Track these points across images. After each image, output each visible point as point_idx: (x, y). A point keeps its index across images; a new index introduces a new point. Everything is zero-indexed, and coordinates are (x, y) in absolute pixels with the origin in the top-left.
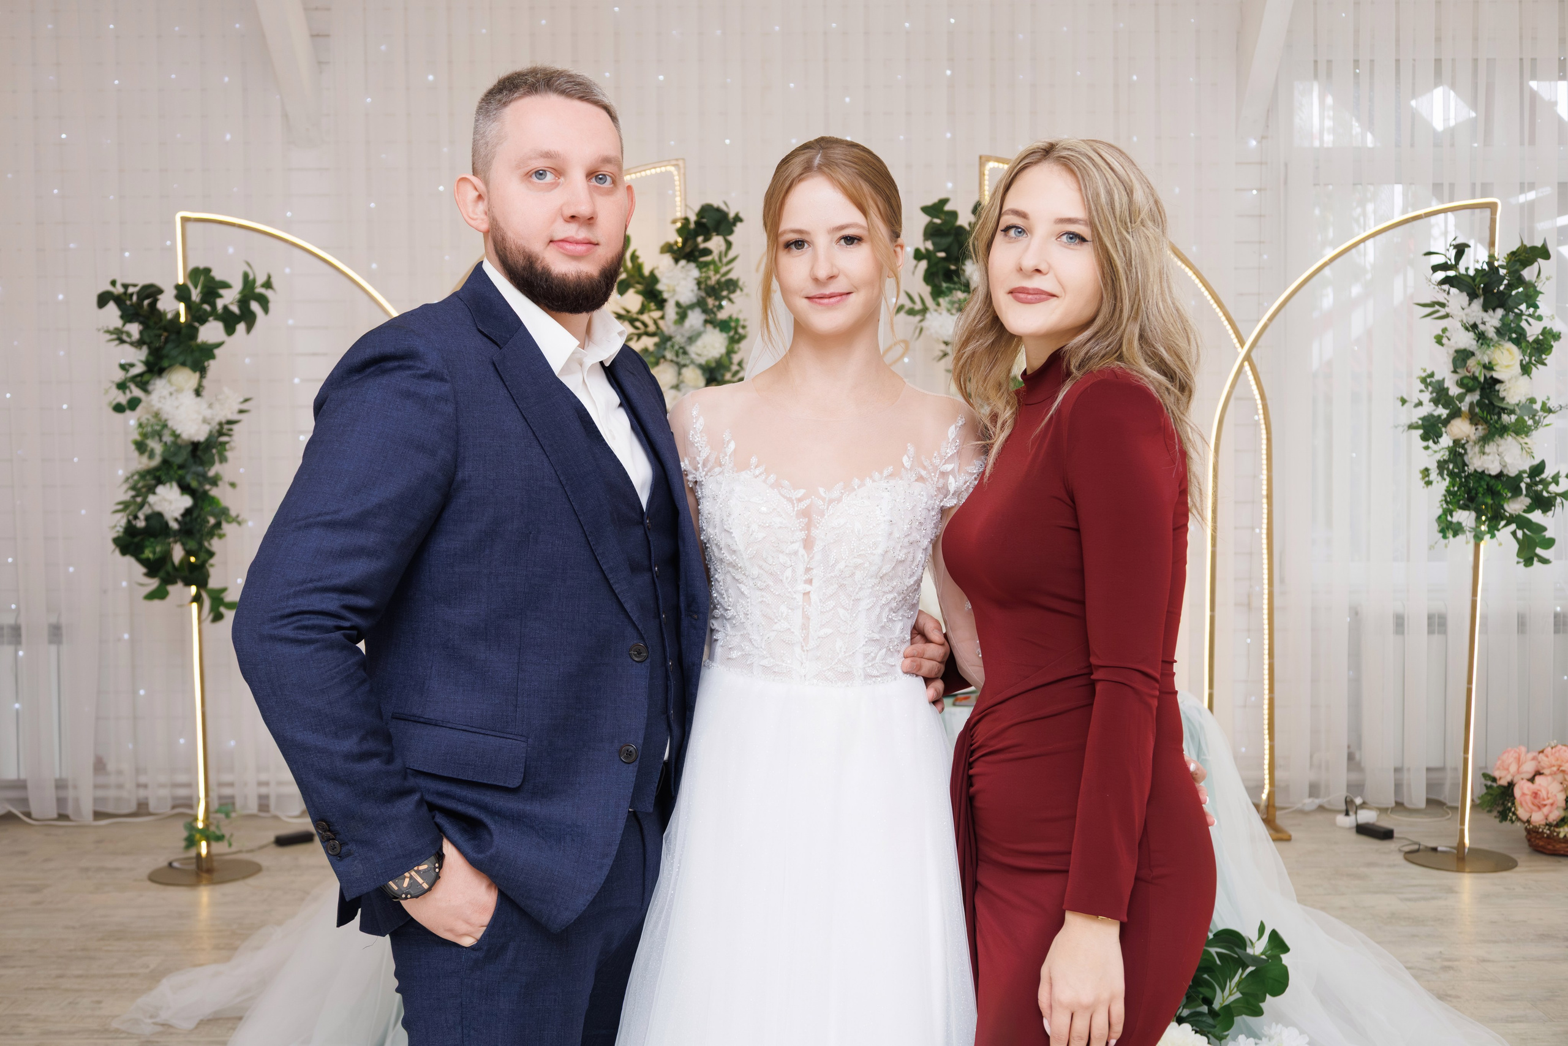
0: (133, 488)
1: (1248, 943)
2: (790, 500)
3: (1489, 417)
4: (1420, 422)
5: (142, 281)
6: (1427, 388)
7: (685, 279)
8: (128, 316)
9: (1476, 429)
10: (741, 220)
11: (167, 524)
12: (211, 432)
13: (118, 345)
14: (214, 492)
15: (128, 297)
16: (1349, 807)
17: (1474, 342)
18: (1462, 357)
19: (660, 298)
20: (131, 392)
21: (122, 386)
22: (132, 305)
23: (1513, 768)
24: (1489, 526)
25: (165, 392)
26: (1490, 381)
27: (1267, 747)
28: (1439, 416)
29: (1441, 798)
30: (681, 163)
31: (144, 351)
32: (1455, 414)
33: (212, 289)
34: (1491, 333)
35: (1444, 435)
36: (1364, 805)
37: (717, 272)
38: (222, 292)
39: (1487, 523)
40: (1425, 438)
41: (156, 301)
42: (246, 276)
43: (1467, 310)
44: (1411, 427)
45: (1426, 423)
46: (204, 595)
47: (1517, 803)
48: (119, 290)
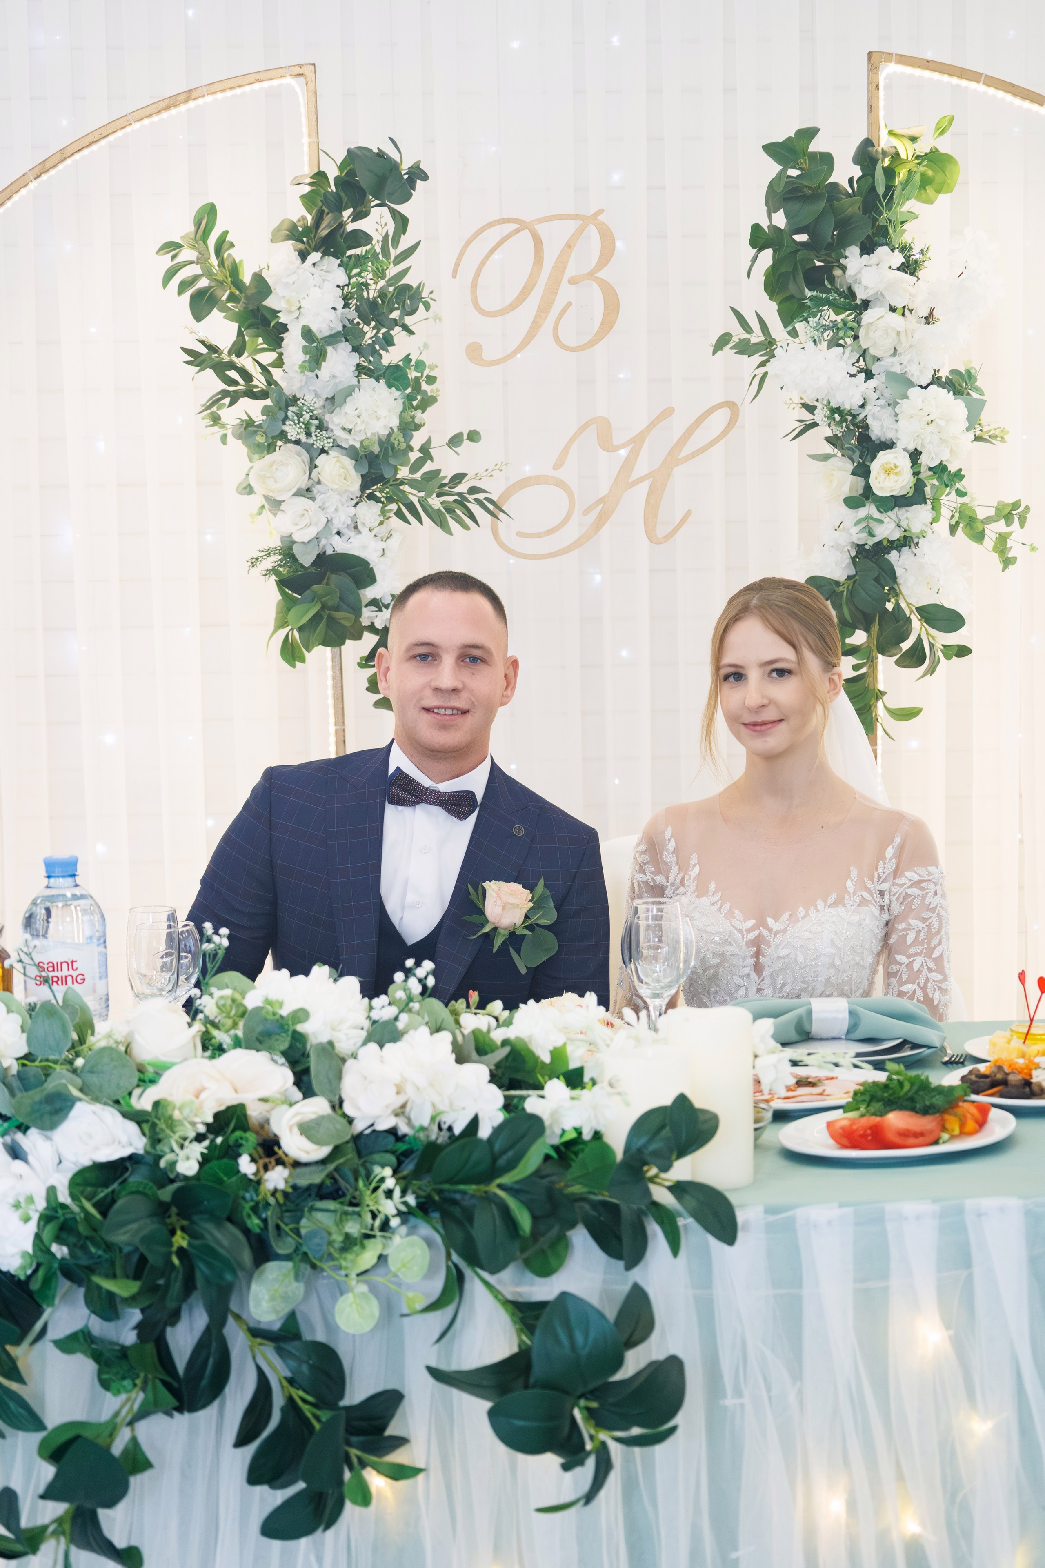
7: (318, 287)
10: (425, 177)
19: (272, 323)
30: (308, 70)
37: (379, 274)
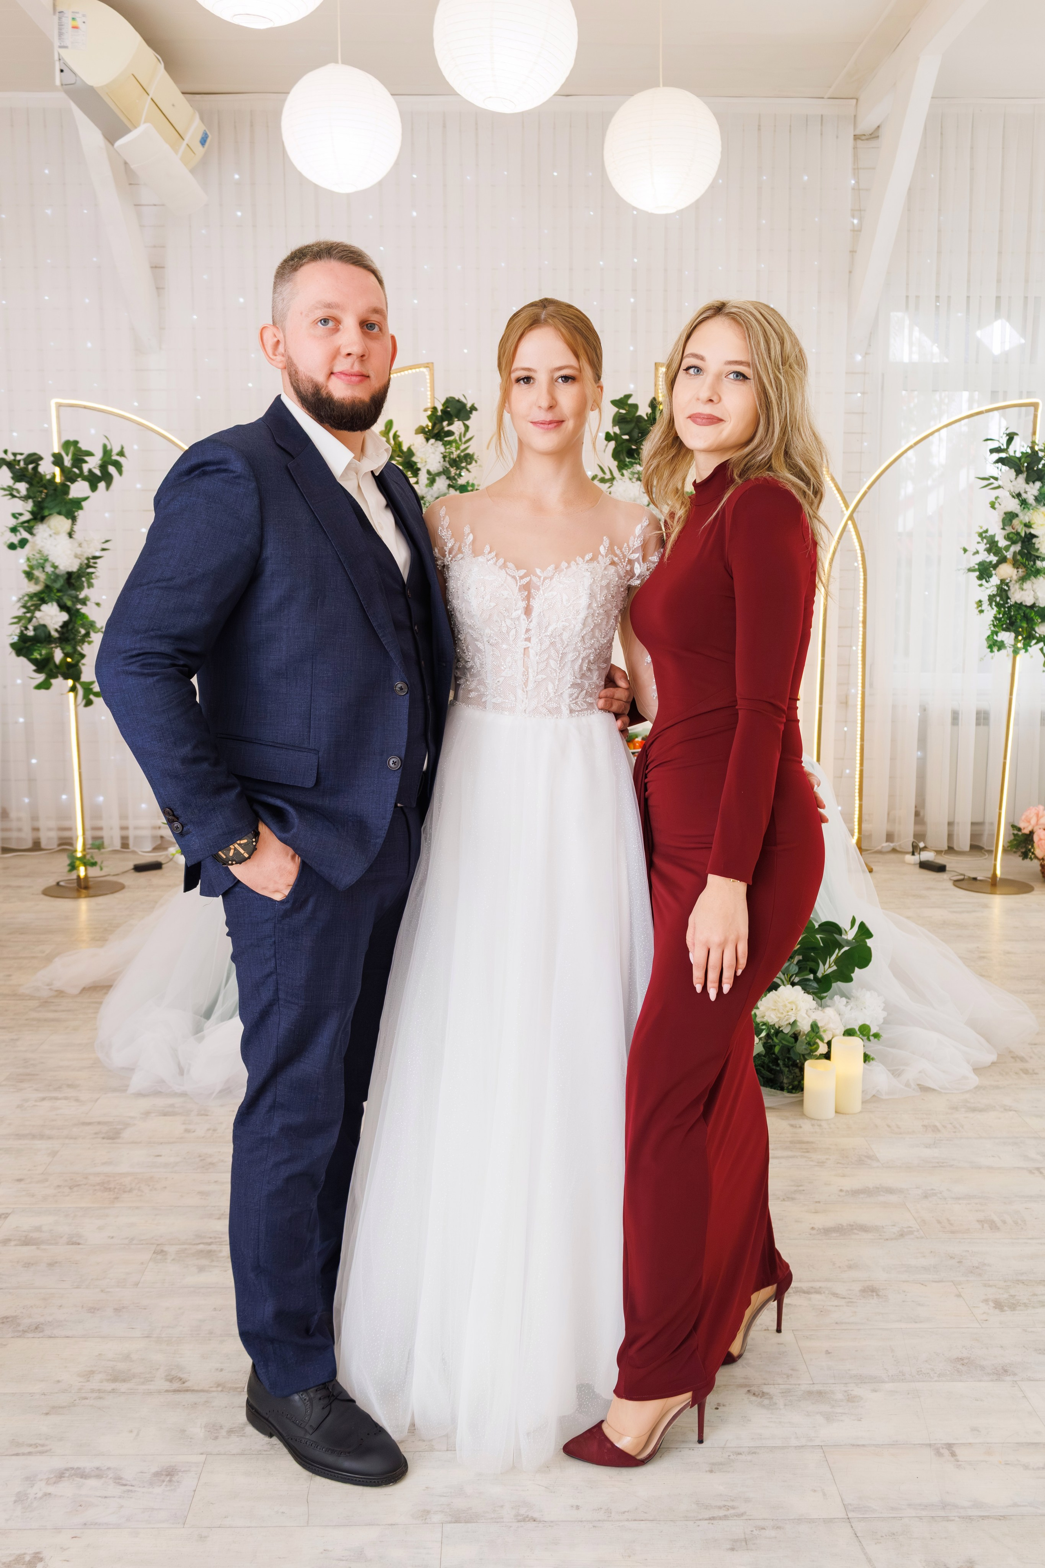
0: (24, 606)
1: (843, 931)
2: (514, 577)
3: (1027, 563)
4: (977, 567)
5: (27, 450)
6: (982, 540)
7: (434, 453)
8: (19, 476)
9: (1018, 572)
10: (476, 409)
11: (49, 633)
12: (81, 564)
13: (10, 499)
14: (84, 610)
15: (17, 463)
16: (915, 850)
17: (1019, 507)
18: (1009, 517)
19: (415, 467)
20: (21, 534)
21: (14, 530)
22: (21, 469)
23: (1033, 821)
24: (1024, 644)
25: (46, 535)
26: (1029, 536)
27: (857, 805)
28: (991, 562)
29: (981, 845)
30: (431, 365)
31: (30, 505)
32: (1003, 560)
33: (79, 458)
34: (1031, 500)
35: (994, 576)
36: (925, 849)
37: (458, 448)
38: (86, 458)
39: (1022, 641)
40: (980, 578)
41: (38, 465)
42: (105, 446)
43: (1014, 483)
44: (970, 570)
45: (981, 568)
46: (78, 686)
47: (1035, 845)
48: (9, 457)
